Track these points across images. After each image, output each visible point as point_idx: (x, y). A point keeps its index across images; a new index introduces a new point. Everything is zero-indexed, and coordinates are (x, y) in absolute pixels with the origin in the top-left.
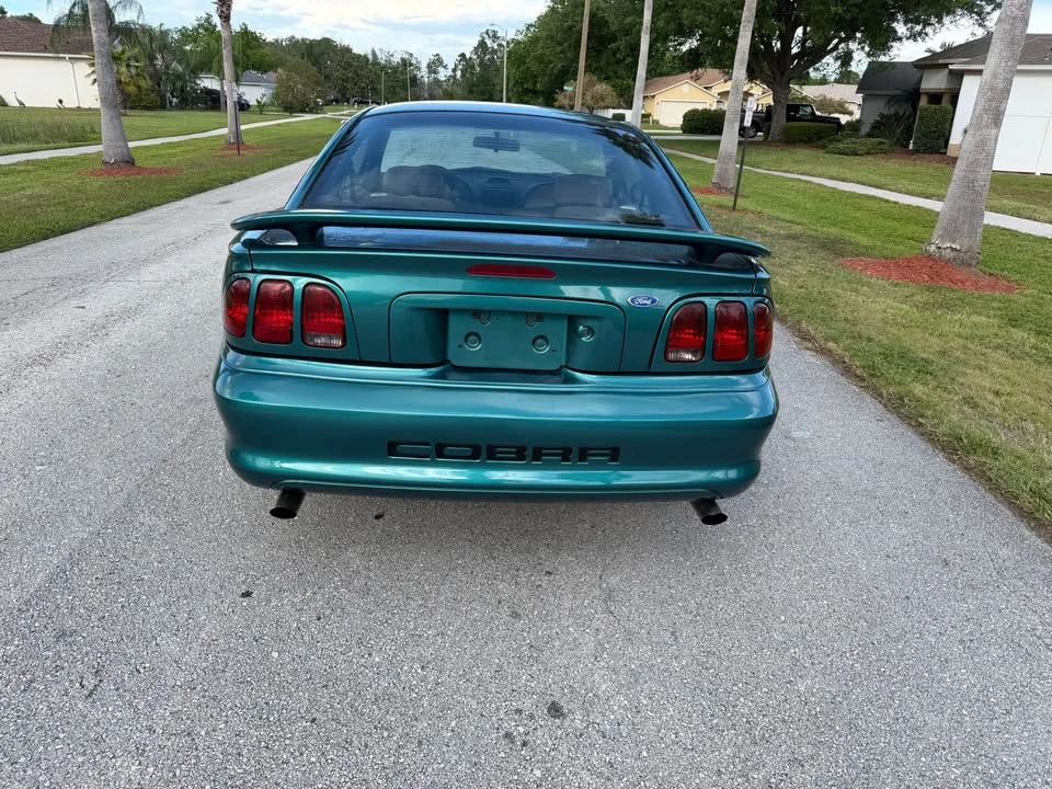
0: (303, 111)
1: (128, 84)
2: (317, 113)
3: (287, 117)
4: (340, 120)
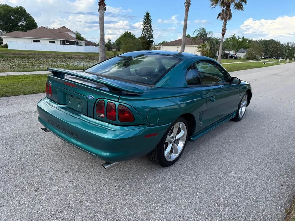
0: (253, 60)
1: (205, 52)
2: (257, 60)
3: (247, 61)
4: (263, 63)
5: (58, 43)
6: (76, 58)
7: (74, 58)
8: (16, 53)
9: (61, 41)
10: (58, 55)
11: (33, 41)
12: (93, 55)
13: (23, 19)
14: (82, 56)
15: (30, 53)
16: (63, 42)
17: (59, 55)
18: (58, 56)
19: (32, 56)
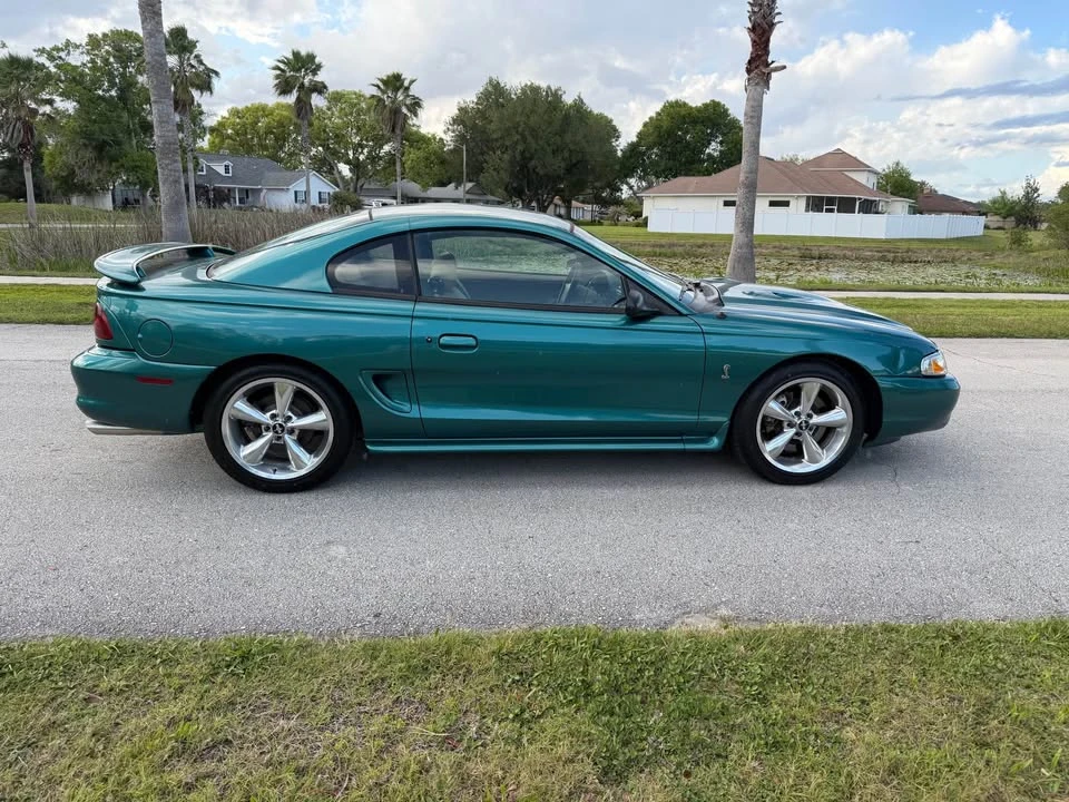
5: (798, 205)
6: (845, 257)
7: (835, 257)
8: (663, 241)
9: (808, 198)
10: (786, 248)
11: (722, 203)
12: (914, 246)
13: (717, 137)
14: (871, 251)
15: (700, 242)
16: (816, 204)
17: (789, 245)
18: (785, 251)
19: (703, 250)
